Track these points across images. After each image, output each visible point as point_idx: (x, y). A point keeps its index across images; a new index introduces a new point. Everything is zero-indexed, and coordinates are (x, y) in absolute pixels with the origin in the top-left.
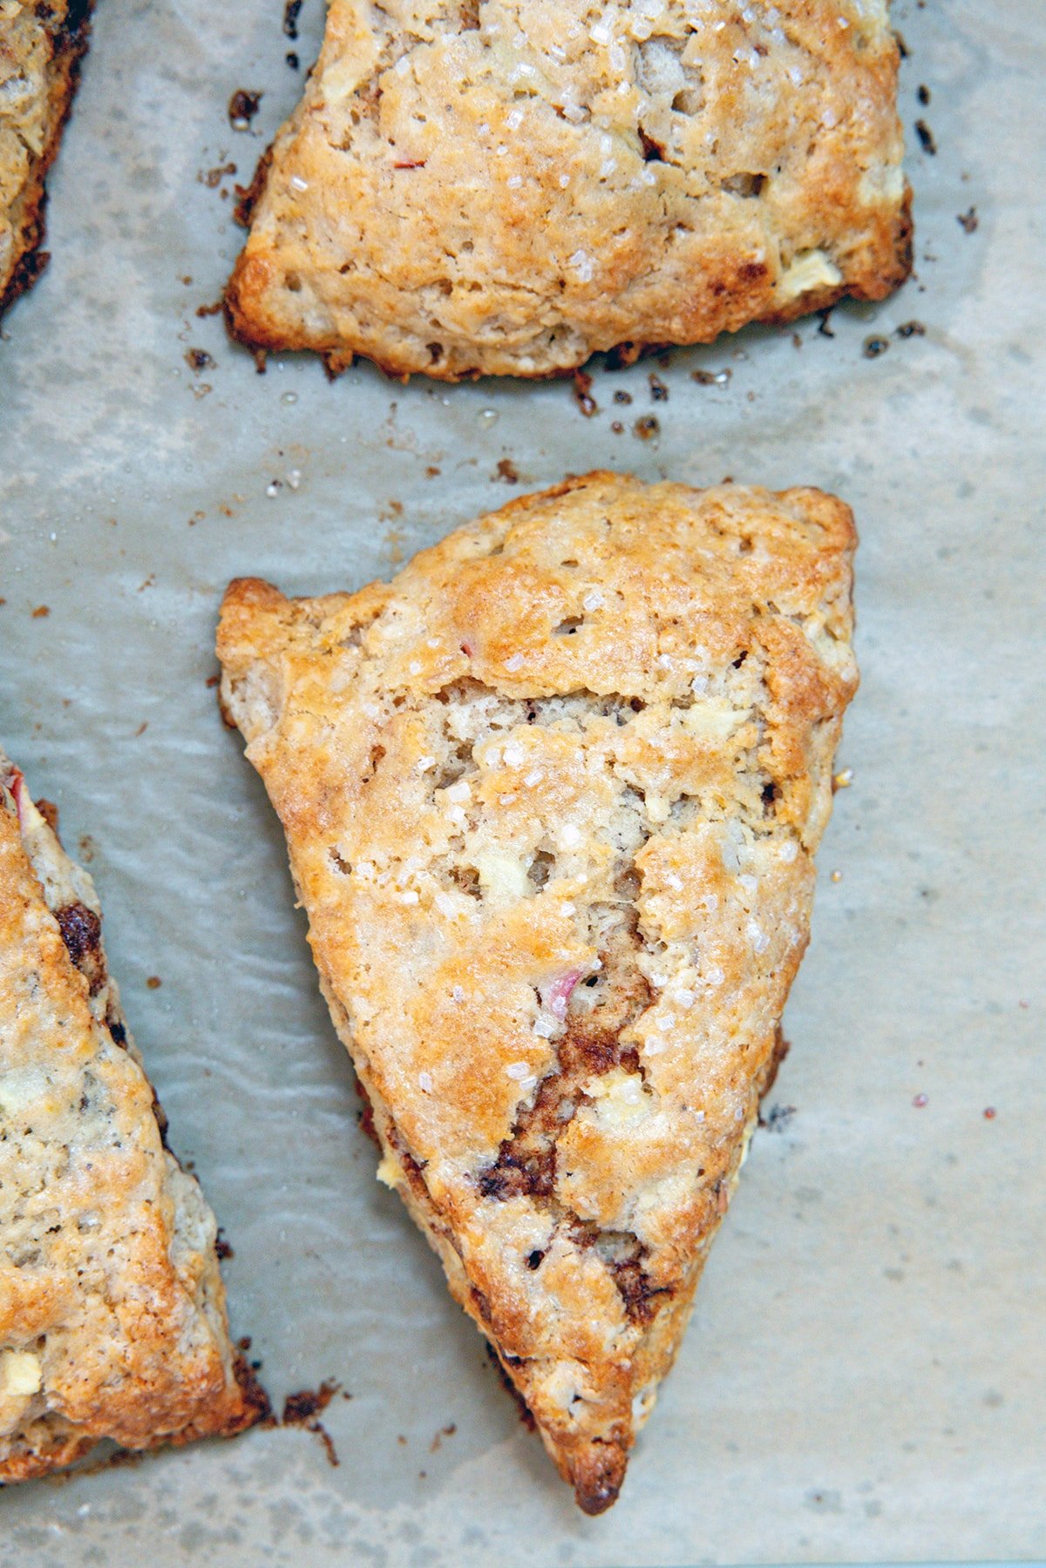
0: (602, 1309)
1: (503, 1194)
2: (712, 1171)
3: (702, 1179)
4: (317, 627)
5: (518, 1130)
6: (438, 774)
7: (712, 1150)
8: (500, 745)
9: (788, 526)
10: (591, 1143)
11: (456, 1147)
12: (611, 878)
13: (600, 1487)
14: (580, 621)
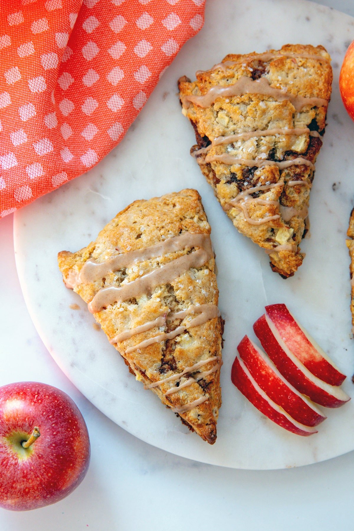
0: (197, 391)
1: (165, 371)
2: (212, 351)
3: (211, 353)
4: (81, 257)
5: (164, 355)
6: (120, 280)
7: (211, 346)
8: (131, 268)
9: (183, 198)
10: (181, 352)
11: (151, 364)
12: (167, 290)
13: (211, 435)
14: (141, 234)
